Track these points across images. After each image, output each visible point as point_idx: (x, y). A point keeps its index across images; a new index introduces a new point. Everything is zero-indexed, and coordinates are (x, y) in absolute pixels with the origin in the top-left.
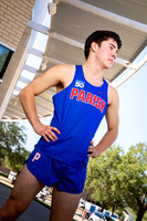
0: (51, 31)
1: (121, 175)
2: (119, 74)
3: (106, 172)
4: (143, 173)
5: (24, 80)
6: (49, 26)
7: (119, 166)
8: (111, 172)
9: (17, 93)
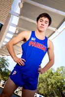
0: (20, 15)
1: (53, 81)
2: (52, 35)
3: (46, 80)
4: (63, 80)
5: (8, 38)
6: (19, 13)
7: (52, 77)
8: (49, 80)
9: (4, 44)
